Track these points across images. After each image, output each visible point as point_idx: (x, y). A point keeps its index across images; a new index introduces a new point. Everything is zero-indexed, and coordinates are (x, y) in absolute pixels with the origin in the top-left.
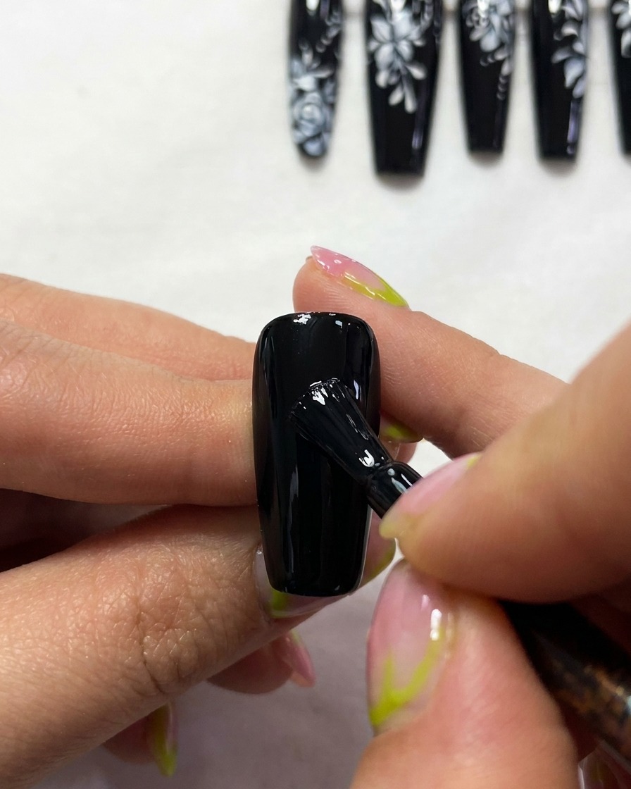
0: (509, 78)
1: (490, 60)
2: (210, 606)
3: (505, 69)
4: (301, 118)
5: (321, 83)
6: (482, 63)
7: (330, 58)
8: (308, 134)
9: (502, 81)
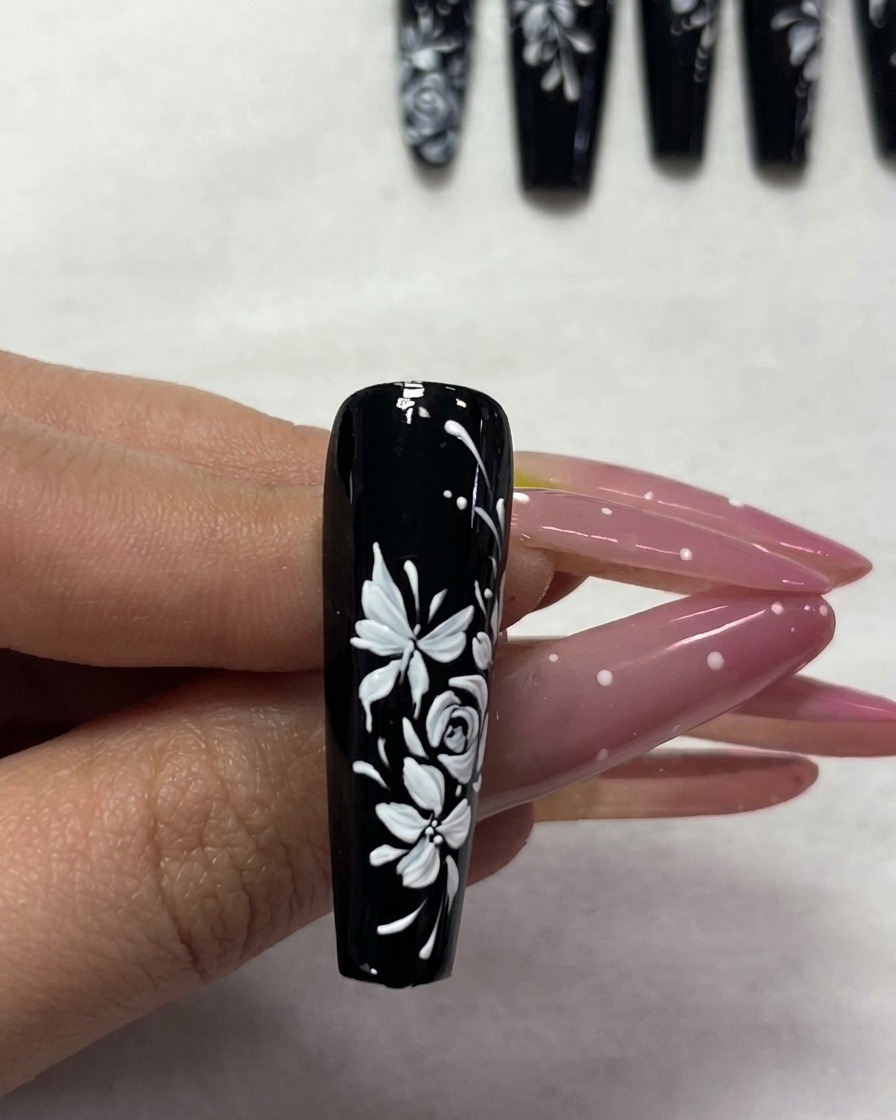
0: (711, 52)
1: (685, 27)
3: (705, 40)
5: (445, 59)
6: (675, 32)
7: (457, 24)
8: (427, 131)
9: (701, 56)
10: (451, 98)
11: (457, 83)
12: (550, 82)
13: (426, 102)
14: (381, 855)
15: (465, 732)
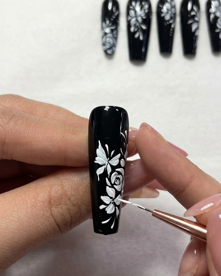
0: (174, 29)
1: (168, 23)
2: (73, 199)
3: (172, 26)
4: (106, 42)
5: (112, 31)
6: (165, 24)
7: (115, 23)
8: (108, 47)
9: (171, 30)
10: (114, 40)
11: (115, 36)
12: (137, 36)
13: (108, 40)
14: (102, 207)
15: (119, 180)
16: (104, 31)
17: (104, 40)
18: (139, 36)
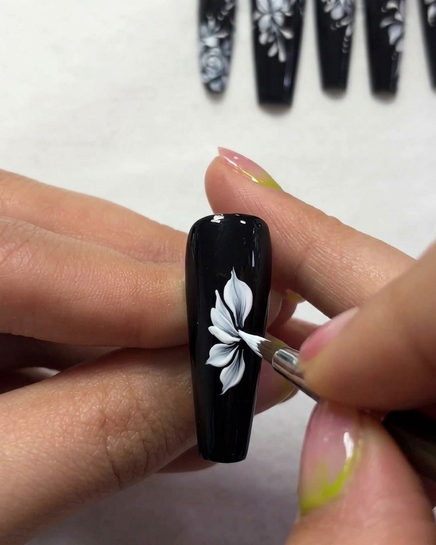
0: (350, 38)
3: (348, 32)
4: (207, 65)
5: (221, 42)
8: (212, 76)
9: (346, 40)
11: (227, 53)
13: (212, 62)
16: (204, 42)
17: (204, 61)
18: (278, 52)
